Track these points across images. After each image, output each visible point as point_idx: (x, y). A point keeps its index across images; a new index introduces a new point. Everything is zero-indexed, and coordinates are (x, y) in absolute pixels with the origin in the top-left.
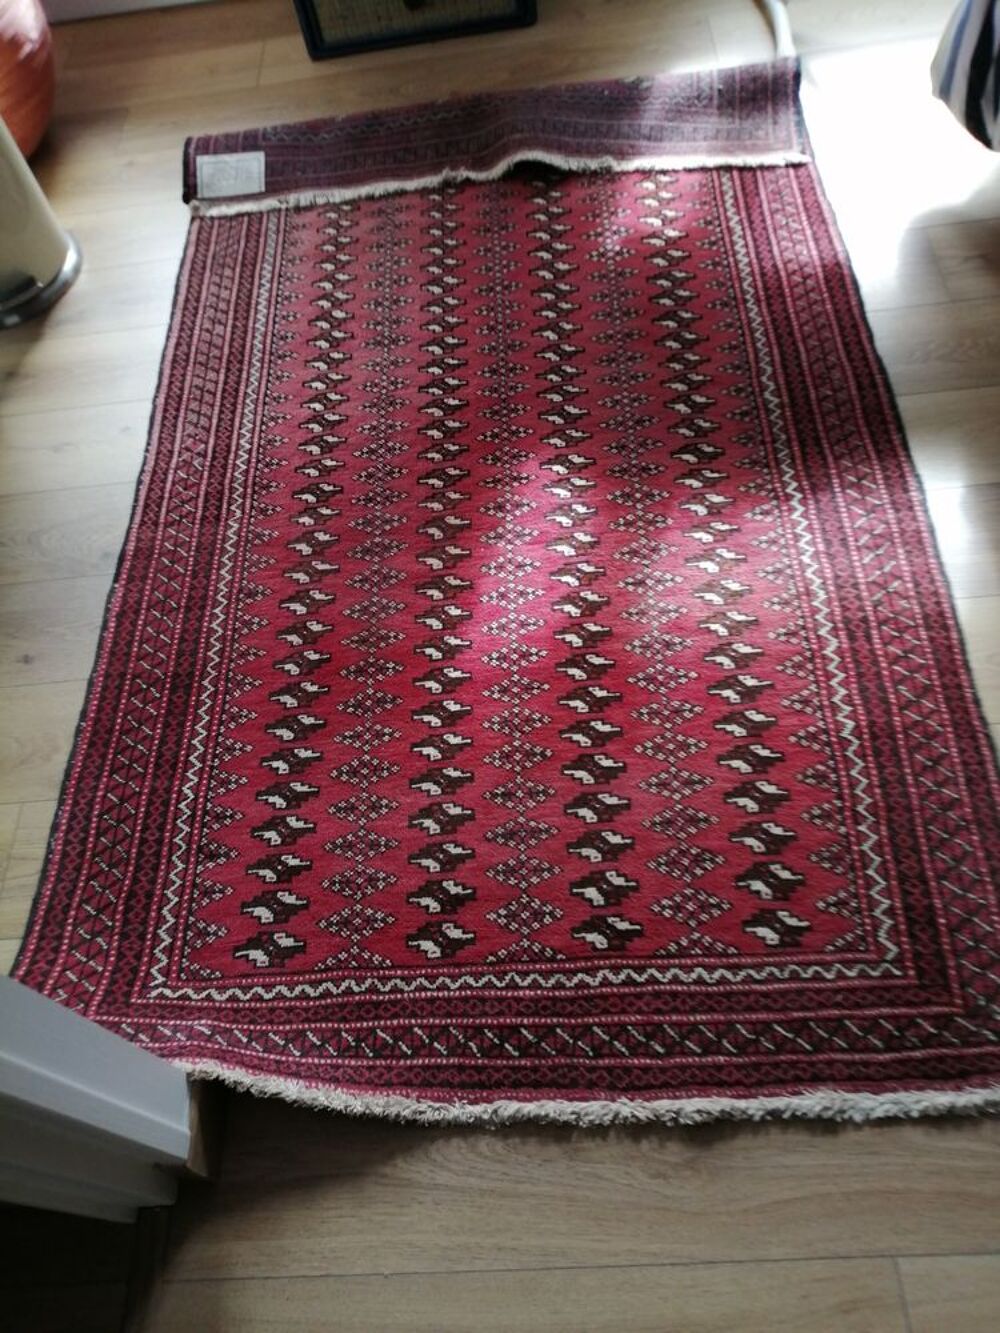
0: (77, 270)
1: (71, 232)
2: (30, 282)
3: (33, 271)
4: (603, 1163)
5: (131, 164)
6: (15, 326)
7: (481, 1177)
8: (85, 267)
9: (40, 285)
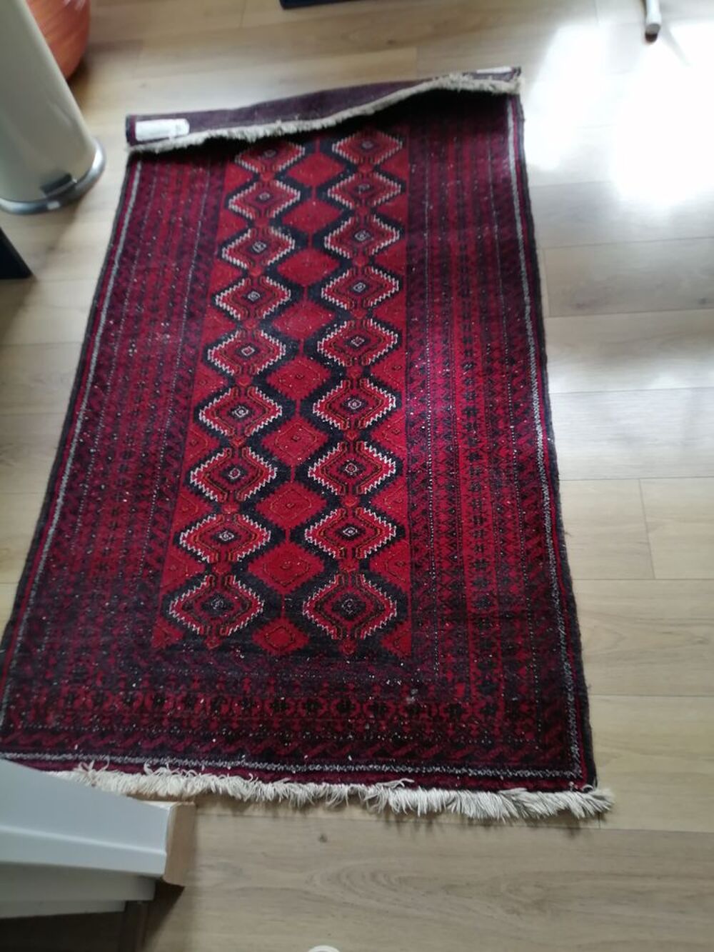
0: (102, 169)
1: (97, 138)
2: (68, 178)
3: (69, 170)
4: (471, 898)
5: (144, 86)
6: (55, 211)
7: (378, 900)
8: (107, 167)
9: (75, 180)
